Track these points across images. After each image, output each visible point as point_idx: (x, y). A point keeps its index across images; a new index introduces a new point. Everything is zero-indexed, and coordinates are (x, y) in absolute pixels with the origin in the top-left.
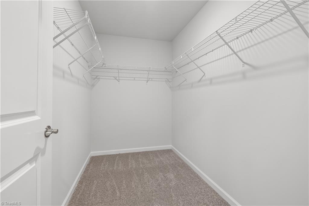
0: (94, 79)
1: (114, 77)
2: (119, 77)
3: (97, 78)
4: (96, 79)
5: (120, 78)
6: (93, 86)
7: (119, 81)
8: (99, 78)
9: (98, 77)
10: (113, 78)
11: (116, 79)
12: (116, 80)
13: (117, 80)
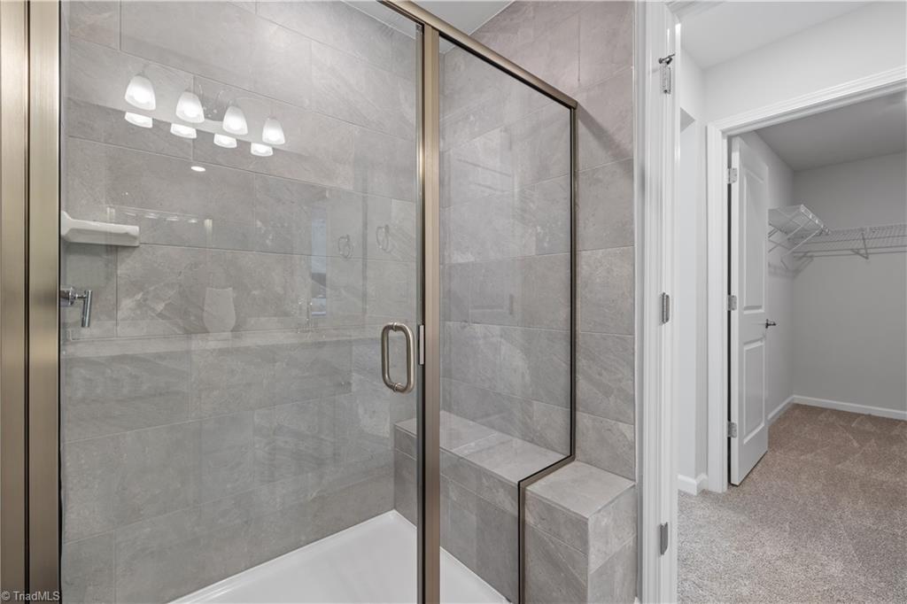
0: (800, 258)
1: (852, 250)
2: (866, 249)
3: (806, 256)
4: (805, 259)
5: (868, 252)
6: (797, 272)
7: (867, 258)
8: (811, 257)
9: (809, 254)
10: (850, 252)
11: (857, 253)
12: (858, 256)
13: (861, 255)
